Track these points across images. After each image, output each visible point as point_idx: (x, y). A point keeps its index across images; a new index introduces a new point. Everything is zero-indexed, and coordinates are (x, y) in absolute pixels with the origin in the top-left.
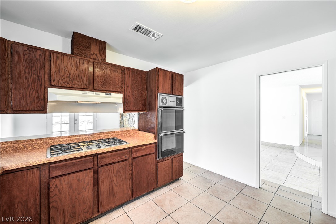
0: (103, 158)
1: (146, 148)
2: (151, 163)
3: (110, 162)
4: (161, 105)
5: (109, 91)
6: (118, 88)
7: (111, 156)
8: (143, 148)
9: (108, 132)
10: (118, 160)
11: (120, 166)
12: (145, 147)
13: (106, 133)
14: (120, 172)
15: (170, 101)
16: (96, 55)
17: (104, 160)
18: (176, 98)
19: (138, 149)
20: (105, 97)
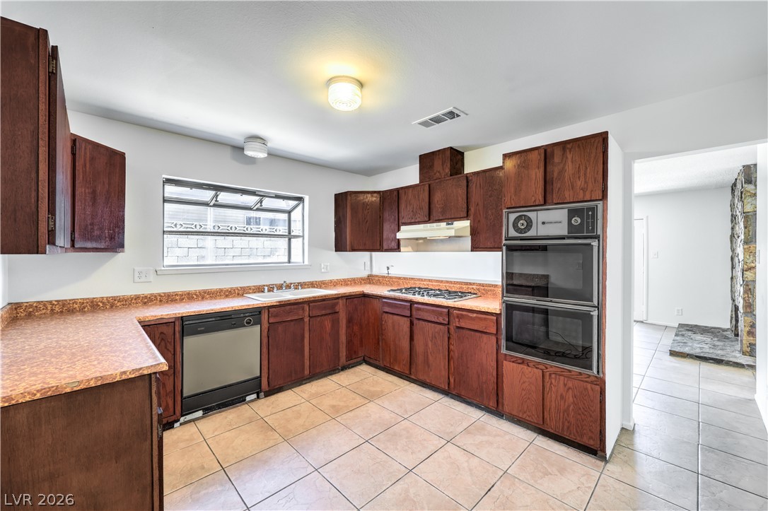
0: (418, 309)
1: (476, 317)
2: (486, 352)
3: (425, 318)
4: (513, 233)
5: (450, 219)
6: (462, 211)
7: (428, 311)
8: (471, 315)
9: (474, 283)
10: (433, 320)
11: (436, 330)
12: (475, 315)
13: (470, 284)
14: (435, 337)
15: (543, 223)
16: (439, 172)
17: (420, 312)
18: (566, 210)
19: (462, 315)
20: (448, 229)
